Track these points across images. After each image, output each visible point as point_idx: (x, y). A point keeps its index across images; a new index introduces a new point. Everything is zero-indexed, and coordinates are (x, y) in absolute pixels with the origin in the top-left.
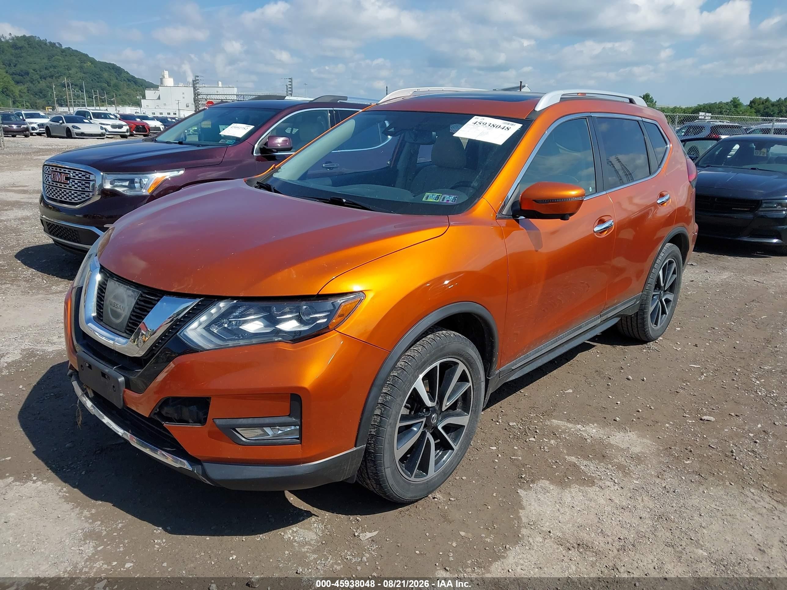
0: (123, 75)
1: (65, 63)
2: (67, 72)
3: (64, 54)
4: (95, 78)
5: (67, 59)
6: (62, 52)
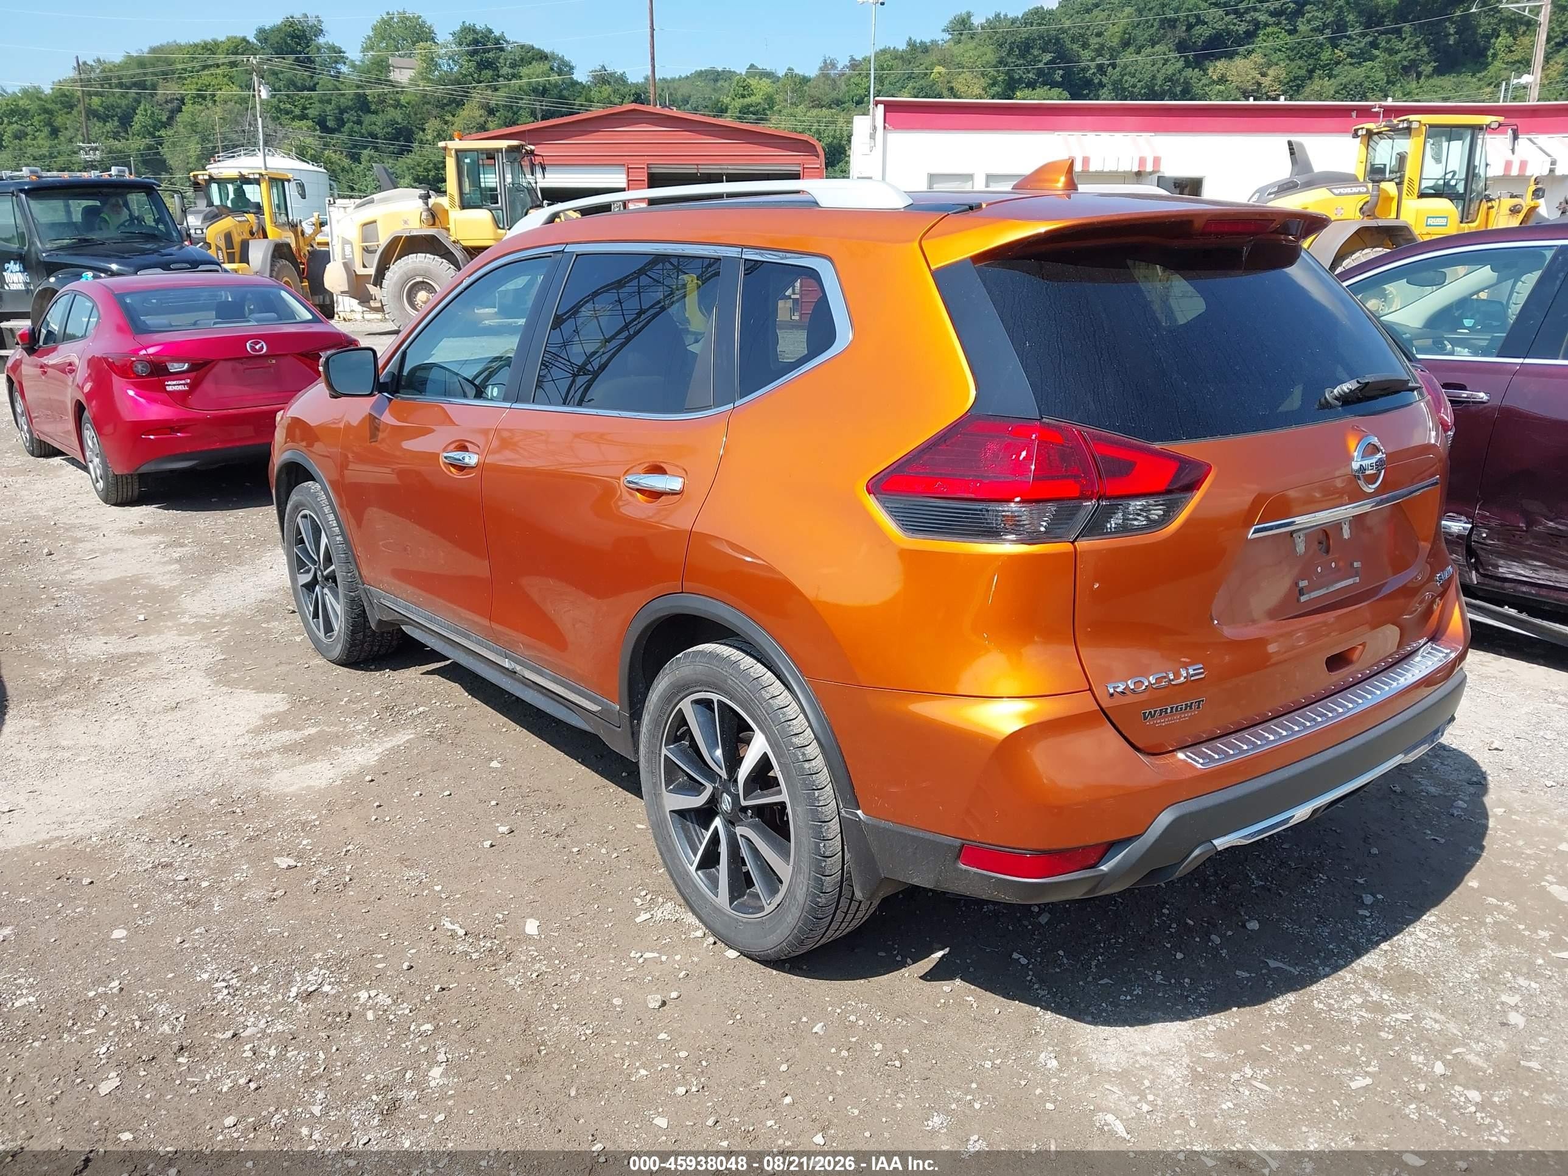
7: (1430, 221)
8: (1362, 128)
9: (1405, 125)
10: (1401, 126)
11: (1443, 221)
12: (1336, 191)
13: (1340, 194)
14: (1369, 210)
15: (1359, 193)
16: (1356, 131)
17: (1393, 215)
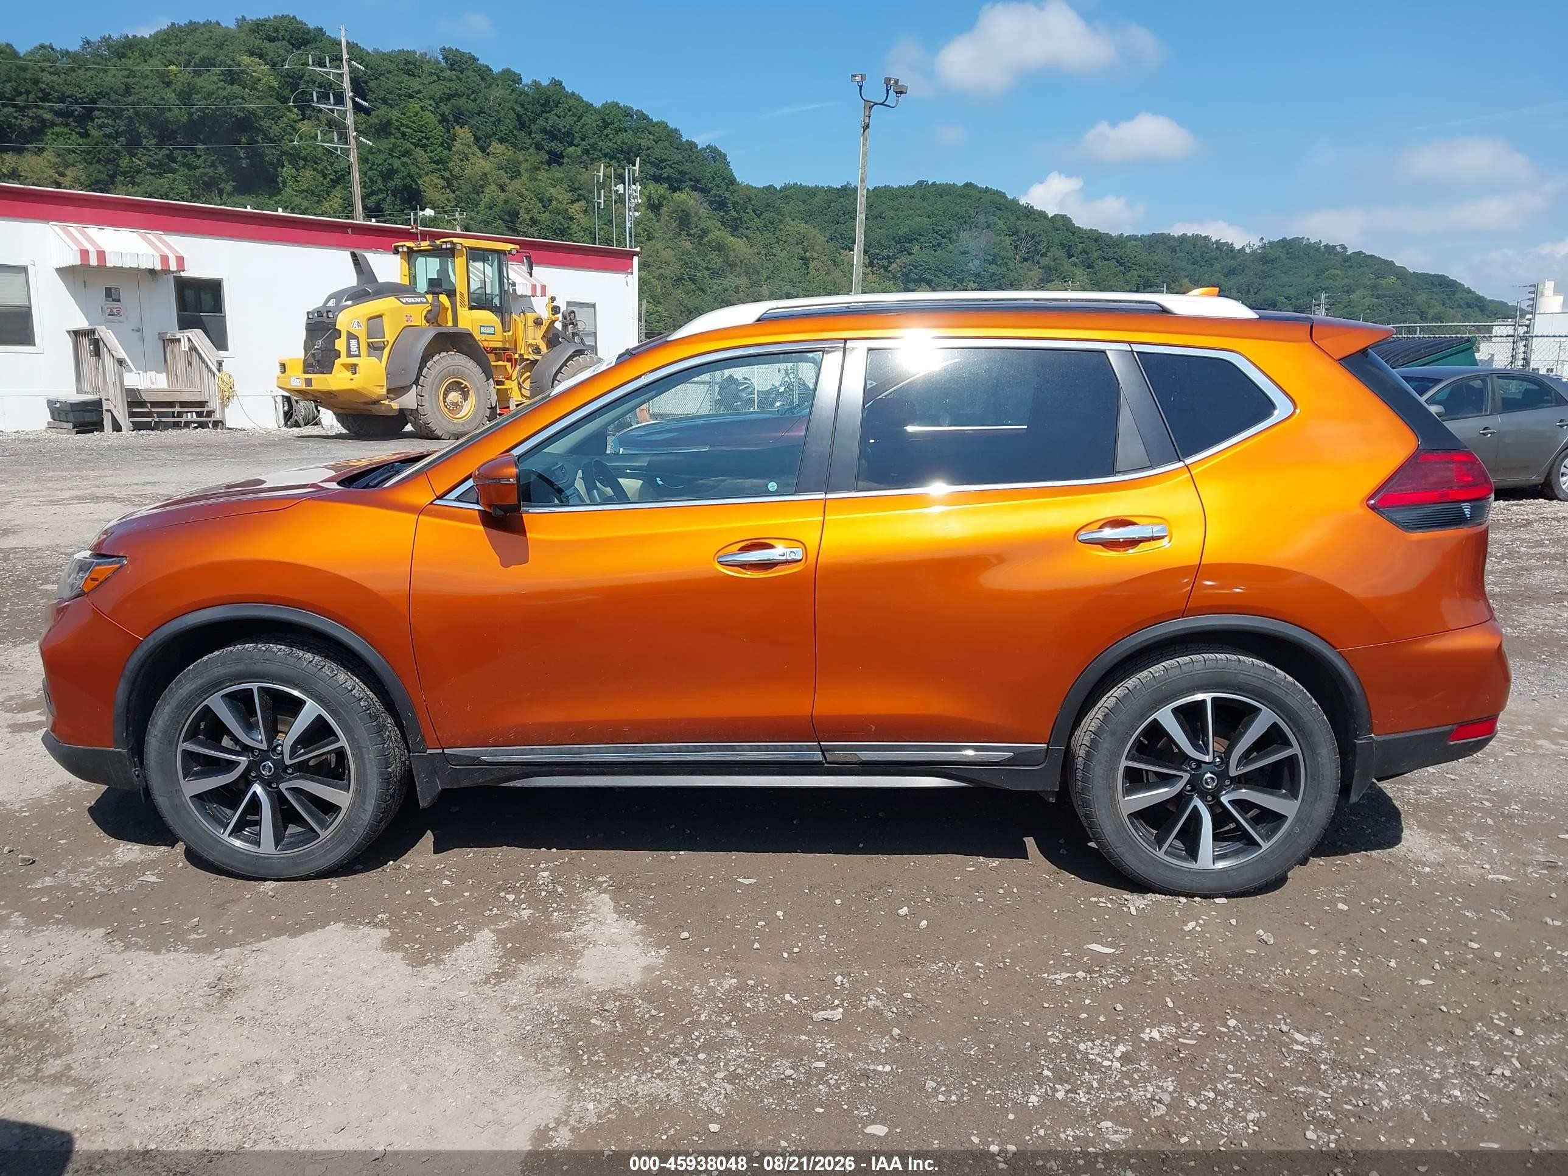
0: (1458, 296)
1: (1346, 281)
2: (1345, 296)
3: (1347, 264)
4: (1399, 305)
5: (1350, 273)
6: (1345, 261)
7: (483, 330)
8: (403, 246)
9: (449, 246)
10: (444, 246)
11: (491, 330)
12: (404, 300)
13: (407, 303)
14: (434, 318)
15: (421, 303)
16: (396, 248)
17: (450, 323)
